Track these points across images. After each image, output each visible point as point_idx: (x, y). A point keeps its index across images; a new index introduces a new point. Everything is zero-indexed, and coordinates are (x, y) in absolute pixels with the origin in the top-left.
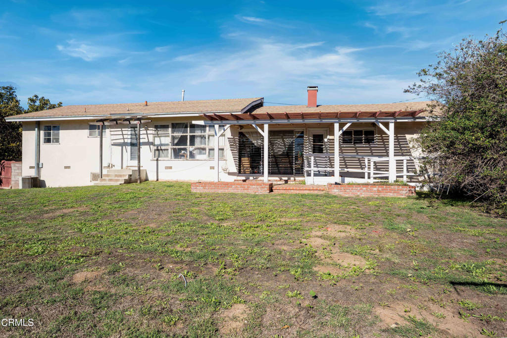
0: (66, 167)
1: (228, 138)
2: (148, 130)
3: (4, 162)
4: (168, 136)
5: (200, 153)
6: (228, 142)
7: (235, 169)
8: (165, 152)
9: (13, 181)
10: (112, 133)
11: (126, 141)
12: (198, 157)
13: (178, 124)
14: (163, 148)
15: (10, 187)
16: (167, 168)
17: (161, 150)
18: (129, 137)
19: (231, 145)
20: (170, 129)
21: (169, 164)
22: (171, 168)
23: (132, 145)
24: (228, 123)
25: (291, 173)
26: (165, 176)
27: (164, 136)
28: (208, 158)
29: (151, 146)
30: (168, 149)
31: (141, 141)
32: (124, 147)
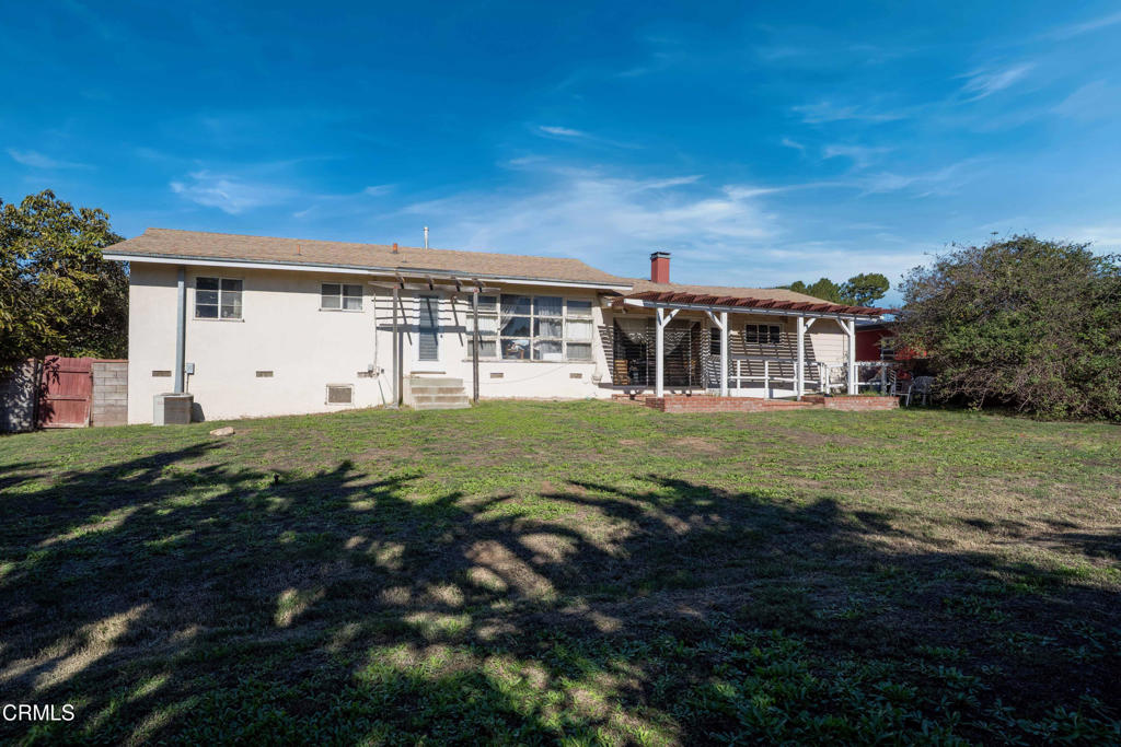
0: (260, 374)
1: (599, 327)
2: (457, 303)
3: (54, 360)
4: (495, 318)
5: (550, 351)
6: (598, 334)
7: (608, 378)
8: (487, 347)
9: (99, 406)
10: (379, 305)
11: (409, 321)
12: (547, 356)
13: (512, 297)
14: (485, 338)
15: (87, 421)
16: (494, 375)
17: (481, 342)
18: (417, 314)
19: (603, 339)
20: (498, 305)
21: (497, 368)
22: (501, 375)
23: (421, 329)
24: (677, 307)
25: (687, 384)
26: (490, 390)
27: (484, 317)
28: (566, 359)
29: (463, 335)
30: (494, 342)
31: (441, 323)
32: (405, 334)
